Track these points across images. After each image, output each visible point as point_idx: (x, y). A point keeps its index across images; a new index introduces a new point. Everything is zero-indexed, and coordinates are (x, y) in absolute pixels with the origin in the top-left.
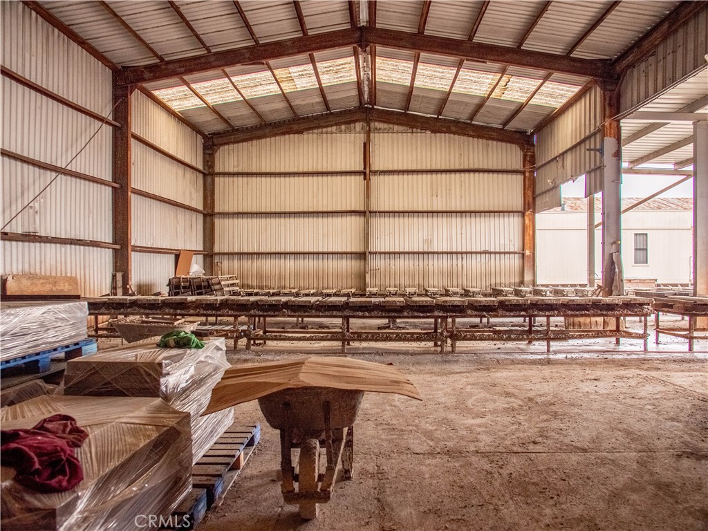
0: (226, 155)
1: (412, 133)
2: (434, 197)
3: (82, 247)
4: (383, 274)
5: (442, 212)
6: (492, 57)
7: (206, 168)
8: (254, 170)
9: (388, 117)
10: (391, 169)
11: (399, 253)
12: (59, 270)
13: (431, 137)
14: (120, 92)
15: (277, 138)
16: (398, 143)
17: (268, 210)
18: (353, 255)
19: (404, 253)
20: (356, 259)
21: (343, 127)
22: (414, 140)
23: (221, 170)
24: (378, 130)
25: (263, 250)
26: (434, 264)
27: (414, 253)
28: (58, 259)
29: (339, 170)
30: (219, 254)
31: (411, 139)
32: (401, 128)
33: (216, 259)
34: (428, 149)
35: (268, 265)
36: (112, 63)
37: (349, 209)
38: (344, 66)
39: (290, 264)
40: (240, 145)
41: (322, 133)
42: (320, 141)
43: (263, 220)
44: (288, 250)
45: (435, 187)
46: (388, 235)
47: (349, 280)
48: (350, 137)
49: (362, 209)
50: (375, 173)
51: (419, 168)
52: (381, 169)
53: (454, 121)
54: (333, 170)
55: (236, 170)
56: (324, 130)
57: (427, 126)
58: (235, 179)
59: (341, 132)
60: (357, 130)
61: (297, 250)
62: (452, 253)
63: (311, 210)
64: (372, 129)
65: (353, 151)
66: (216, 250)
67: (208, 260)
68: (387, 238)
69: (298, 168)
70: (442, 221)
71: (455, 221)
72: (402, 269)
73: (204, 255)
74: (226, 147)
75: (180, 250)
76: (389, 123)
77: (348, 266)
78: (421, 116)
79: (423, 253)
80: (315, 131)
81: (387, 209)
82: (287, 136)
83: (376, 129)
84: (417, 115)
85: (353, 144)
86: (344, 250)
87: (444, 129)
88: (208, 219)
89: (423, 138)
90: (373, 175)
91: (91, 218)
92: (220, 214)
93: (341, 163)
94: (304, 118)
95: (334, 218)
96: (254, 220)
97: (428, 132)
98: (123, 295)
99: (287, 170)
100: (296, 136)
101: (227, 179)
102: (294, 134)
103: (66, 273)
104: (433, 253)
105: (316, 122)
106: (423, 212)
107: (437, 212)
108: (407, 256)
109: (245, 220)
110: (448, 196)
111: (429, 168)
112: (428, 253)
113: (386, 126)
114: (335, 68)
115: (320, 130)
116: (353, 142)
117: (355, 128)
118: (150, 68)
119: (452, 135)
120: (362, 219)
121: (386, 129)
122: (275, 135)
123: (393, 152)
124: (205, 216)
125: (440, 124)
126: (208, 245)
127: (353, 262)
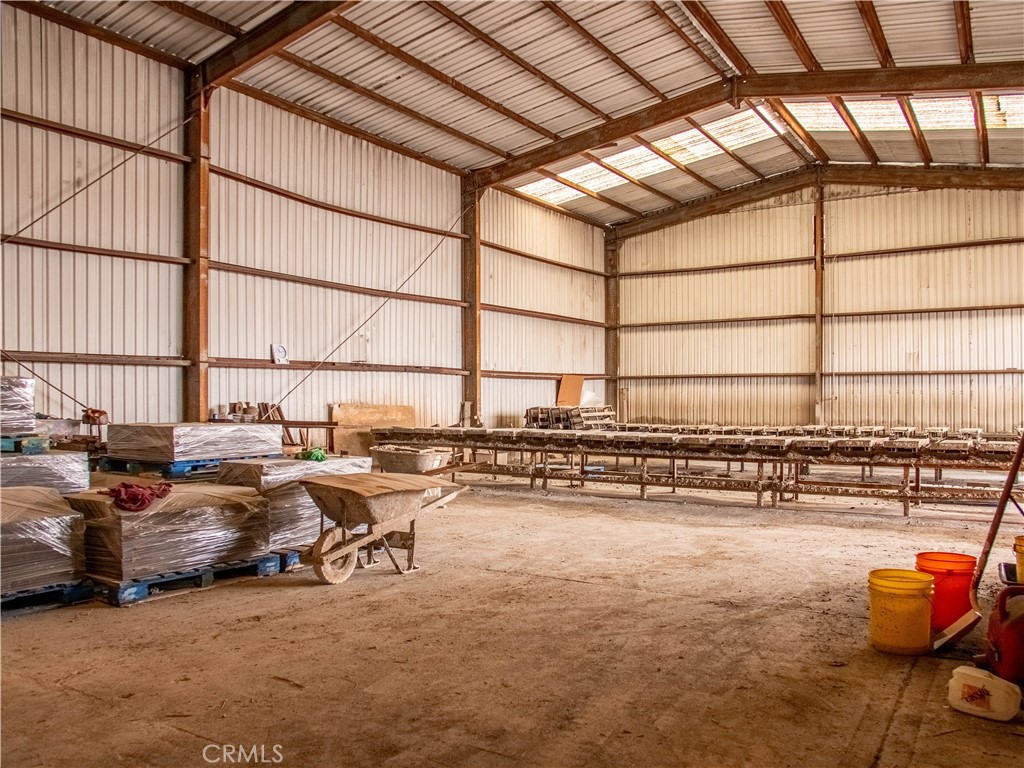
0: (633, 250)
1: (888, 194)
2: (924, 289)
3: (422, 375)
4: (843, 406)
5: (937, 311)
6: (921, 86)
7: (609, 268)
8: (667, 268)
9: (848, 175)
10: (855, 251)
11: (868, 374)
12: (393, 398)
13: (918, 198)
14: (469, 200)
15: (696, 221)
16: (865, 212)
17: (685, 320)
18: (799, 378)
19: (876, 374)
20: (803, 383)
21: (784, 197)
22: (891, 205)
23: (627, 270)
24: (835, 196)
25: (679, 372)
26: (922, 390)
27: (891, 374)
28: (393, 388)
29: (779, 258)
30: (625, 378)
31: (887, 203)
32: (871, 189)
33: (622, 385)
34: (914, 215)
35: (685, 392)
36: (457, 169)
37: (793, 313)
38: (748, 121)
39: (712, 391)
40: (650, 235)
41: (755, 209)
42: (752, 221)
43: (679, 333)
44: (710, 373)
45: (924, 273)
46: (849, 349)
47: (794, 414)
48: (794, 211)
49: (813, 312)
50: (831, 258)
51: (899, 246)
52: (841, 252)
53: (958, 167)
54: (772, 259)
55: (644, 269)
56: (758, 204)
57: (912, 181)
58: (644, 280)
59: (781, 204)
60: (805, 198)
61: (723, 372)
62: (953, 373)
63: (741, 316)
64: (826, 195)
65: (798, 231)
66: (622, 372)
67: (611, 385)
68: (850, 353)
69: (724, 259)
70: (938, 324)
71: (959, 324)
72: (872, 398)
73: (607, 380)
74: (633, 239)
75: (562, 375)
76: (852, 183)
77: (793, 393)
78: (903, 167)
79: (906, 374)
80: (746, 207)
81: (849, 311)
82: (708, 218)
83: (833, 194)
84: (895, 167)
85: (798, 221)
86: (787, 371)
87: (940, 183)
88: (611, 332)
89: (906, 201)
90: (827, 262)
91: (433, 344)
92: (625, 326)
93: (782, 249)
94: (730, 191)
95: (772, 327)
96: (668, 333)
97: (914, 190)
98: (471, 426)
99: (709, 265)
100: (721, 216)
101: (635, 282)
102: (717, 213)
103: (402, 402)
104: (922, 374)
105: (747, 194)
106: (905, 312)
107: (929, 311)
108: (879, 378)
109: (656, 334)
110: (947, 286)
111: (915, 244)
112: (914, 374)
113: (847, 188)
114: (736, 126)
115: (752, 205)
116: (798, 217)
117: (801, 197)
118: (497, 168)
119: (954, 190)
120: (813, 326)
121: (846, 193)
122: (693, 218)
123: (858, 225)
124: (608, 329)
125: (934, 175)
126: (611, 367)
127: (800, 387)
